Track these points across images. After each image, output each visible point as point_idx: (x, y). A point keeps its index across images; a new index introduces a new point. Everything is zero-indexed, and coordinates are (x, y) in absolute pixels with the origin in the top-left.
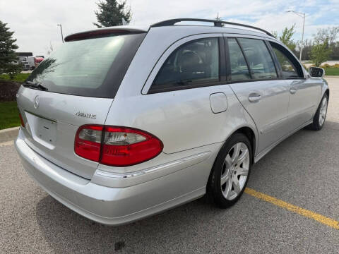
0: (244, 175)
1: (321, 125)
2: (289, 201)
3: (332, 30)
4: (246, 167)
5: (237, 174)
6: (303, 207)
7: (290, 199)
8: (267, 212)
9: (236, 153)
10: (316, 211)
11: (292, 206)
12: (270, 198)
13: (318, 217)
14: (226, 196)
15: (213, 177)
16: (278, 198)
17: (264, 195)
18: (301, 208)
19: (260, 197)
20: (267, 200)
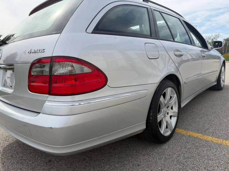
0: (174, 116)
1: (222, 86)
2: (213, 136)
3: (214, 36)
4: (176, 109)
5: (170, 115)
6: (226, 139)
7: (213, 134)
8: (197, 144)
9: (168, 97)
12: (197, 134)
14: (162, 132)
16: (203, 134)
17: (191, 132)
18: (224, 141)
19: (188, 134)
20: (195, 136)
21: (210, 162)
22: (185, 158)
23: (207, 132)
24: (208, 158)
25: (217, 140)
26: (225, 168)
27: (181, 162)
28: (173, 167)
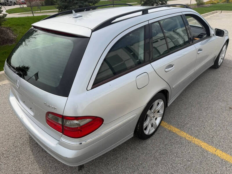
1: (219, 64)
2: (188, 132)
4: (162, 112)
5: (155, 118)
6: (196, 137)
7: (188, 130)
8: (173, 141)
10: (204, 140)
11: (189, 136)
12: (176, 129)
13: (204, 145)
14: (147, 133)
15: (139, 126)
16: (181, 130)
17: (172, 127)
18: (194, 138)
19: (170, 129)
20: (174, 132)
21: (177, 159)
22: (160, 154)
23: (185, 127)
24: (176, 155)
25: (189, 138)
26: (185, 166)
27: (156, 158)
28: (150, 162)
